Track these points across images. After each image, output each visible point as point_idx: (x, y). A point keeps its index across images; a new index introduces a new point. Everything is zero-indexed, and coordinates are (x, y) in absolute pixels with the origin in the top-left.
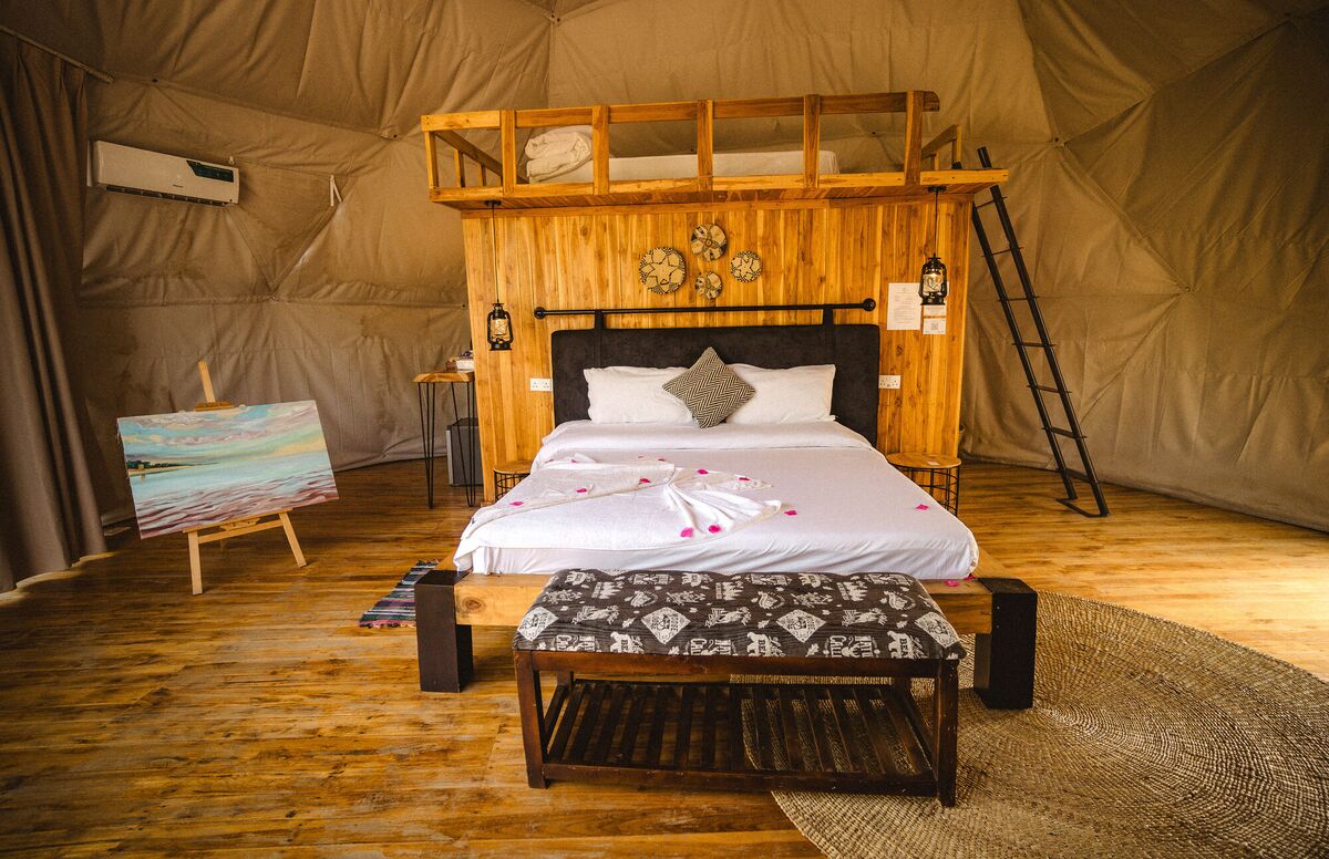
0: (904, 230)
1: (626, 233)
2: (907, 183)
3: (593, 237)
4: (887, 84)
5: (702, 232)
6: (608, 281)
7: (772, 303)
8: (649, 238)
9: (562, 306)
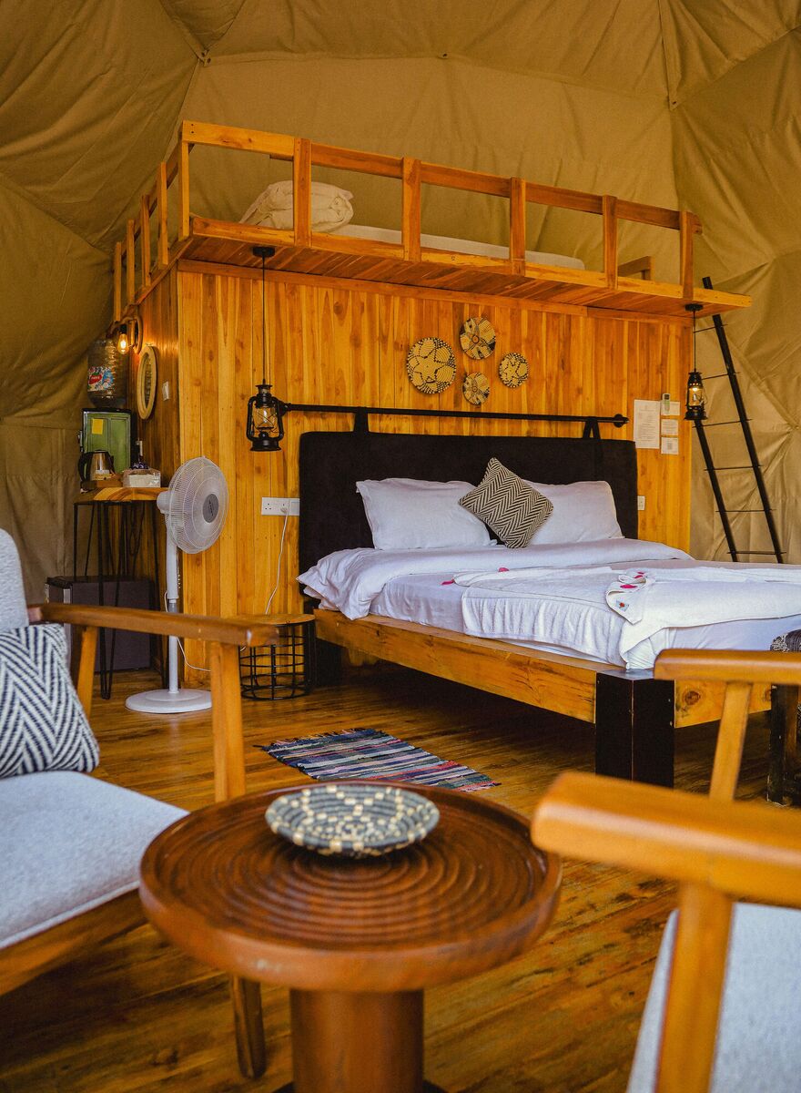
0: (645, 346)
1: (387, 316)
2: (683, 297)
3: (348, 317)
5: (471, 327)
6: (363, 374)
7: (535, 412)
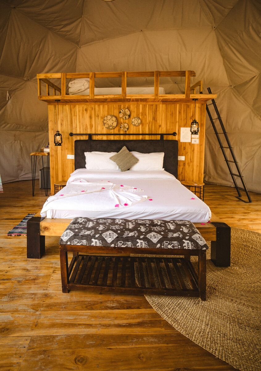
0: (185, 112)
1: (99, 111)
2: (186, 98)
3: (89, 111)
4: (179, 68)
5: (123, 111)
6: (93, 125)
7: (144, 133)
8: (106, 112)
9: (78, 132)
